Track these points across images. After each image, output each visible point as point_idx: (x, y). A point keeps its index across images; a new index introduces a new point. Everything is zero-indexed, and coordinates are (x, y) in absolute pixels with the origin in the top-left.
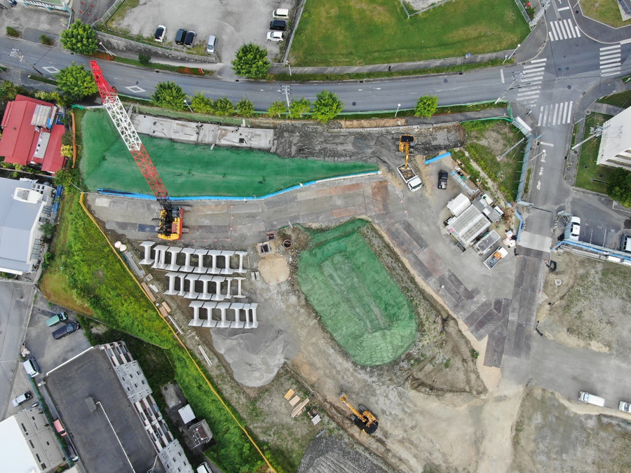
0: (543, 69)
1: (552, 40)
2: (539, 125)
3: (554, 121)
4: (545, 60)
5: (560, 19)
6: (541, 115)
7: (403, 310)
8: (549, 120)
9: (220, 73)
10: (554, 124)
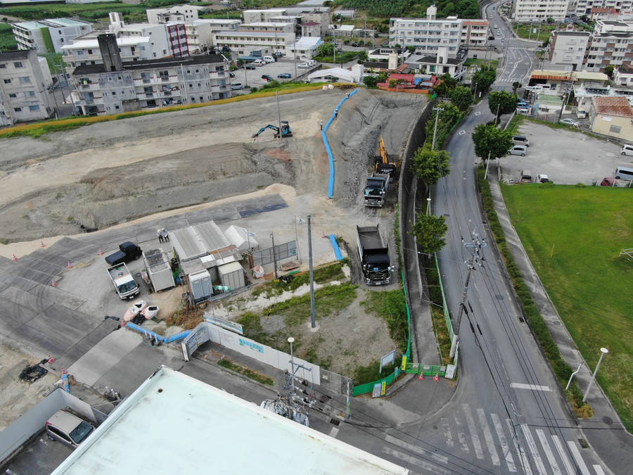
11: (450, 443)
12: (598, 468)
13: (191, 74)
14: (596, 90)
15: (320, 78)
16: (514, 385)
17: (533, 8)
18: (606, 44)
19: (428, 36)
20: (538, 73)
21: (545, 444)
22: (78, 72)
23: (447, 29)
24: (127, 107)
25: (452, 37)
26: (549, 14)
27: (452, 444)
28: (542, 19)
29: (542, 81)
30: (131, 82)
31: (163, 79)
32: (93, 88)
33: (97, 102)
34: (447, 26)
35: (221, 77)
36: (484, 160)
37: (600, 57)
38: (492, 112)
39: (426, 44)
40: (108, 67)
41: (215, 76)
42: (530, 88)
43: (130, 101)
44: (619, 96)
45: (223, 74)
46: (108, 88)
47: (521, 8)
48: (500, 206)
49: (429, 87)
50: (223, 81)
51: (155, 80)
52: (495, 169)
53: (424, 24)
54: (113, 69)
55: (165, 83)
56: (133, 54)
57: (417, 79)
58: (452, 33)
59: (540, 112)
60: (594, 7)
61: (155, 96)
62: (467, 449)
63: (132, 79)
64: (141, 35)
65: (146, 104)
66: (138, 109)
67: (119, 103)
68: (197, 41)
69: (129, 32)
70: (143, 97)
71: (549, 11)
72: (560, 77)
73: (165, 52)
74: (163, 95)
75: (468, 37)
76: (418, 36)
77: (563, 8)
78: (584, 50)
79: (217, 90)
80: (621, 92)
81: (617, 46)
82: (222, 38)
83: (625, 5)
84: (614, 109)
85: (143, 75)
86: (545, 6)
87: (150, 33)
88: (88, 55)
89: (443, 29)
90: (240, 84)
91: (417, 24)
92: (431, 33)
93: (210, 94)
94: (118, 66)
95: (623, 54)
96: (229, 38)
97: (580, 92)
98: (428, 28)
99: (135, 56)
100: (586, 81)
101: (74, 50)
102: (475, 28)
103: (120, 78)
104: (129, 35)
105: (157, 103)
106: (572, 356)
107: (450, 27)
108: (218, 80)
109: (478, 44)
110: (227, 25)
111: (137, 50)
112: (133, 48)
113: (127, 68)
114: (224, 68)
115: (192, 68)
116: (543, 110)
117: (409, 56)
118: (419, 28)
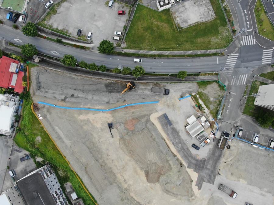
0: (237, 58)
1: (242, 45)
2: (231, 84)
3: (238, 83)
4: (238, 54)
5: (247, 35)
6: (233, 80)
8: (236, 83)
9: (93, 48)
10: (238, 85)
21: (229, 61)
27: (231, 75)
115: (49, 187)
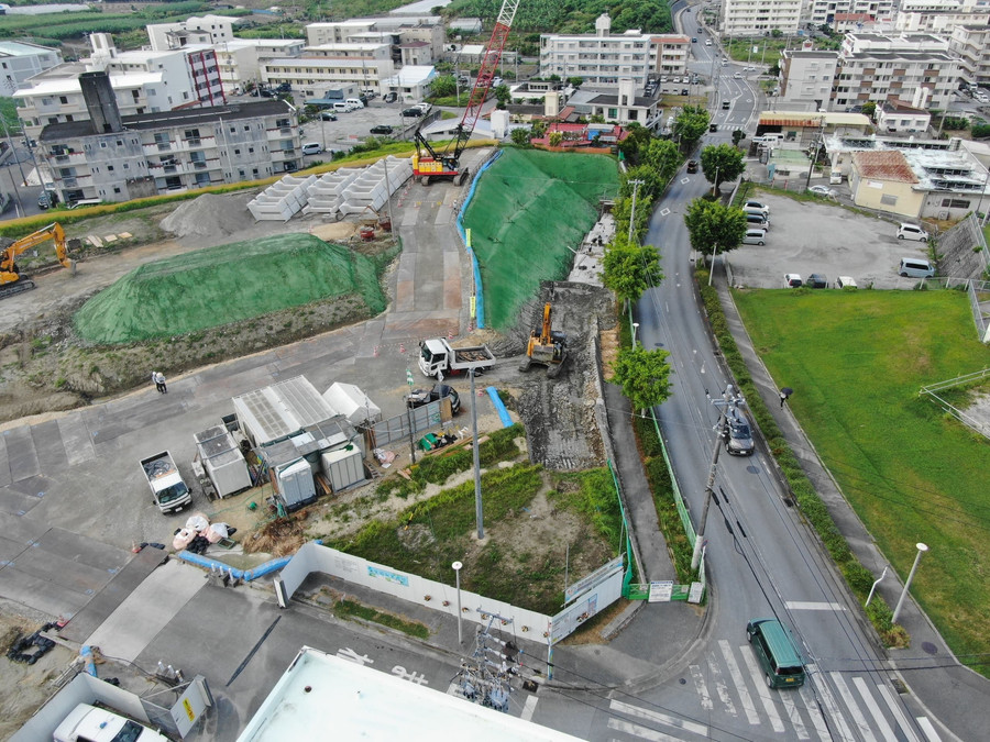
6: (663, 719)
7: (156, 318)
11: (707, 703)
12: (923, 722)
13: (236, 133)
14: (856, 141)
15: (442, 133)
16: (790, 605)
17: (751, 15)
18: (862, 69)
19: (599, 62)
20: (769, 115)
21: (846, 692)
22: (47, 135)
23: (628, 51)
24: (136, 190)
25: (636, 63)
26: (774, 23)
27: (710, 703)
28: (764, 31)
29: (774, 128)
30: (138, 149)
31: (191, 142)
32: (74, 160)
33: (81, 184)
34: (628, 46)
35: (286, 137)
36: (705, 254)
37: (855, 89)
38: (709, 178)
39: (598, 73)
40: (99, 126)
41: (276, 135)
42: (759, 140)
43: (140, 180)
44: (890, 149)
45: (287, 131)
46: (100, 159)
47: (733, 15)
48: (737, 325)
49: (610, 143)
50: (290, 142)
51: (179, 145)
52: (721, 270)
53: (593, 44)
54: (108, 128)
55: (195, 148)
56: (136, 102)
57: (592, 131)
58: (637, 57)
59: (776, 176)
60: (837, 11)
61: (179, 170)
62: (733, 710)
63: (140, 144)
64: (146, 70)
65: (164, 184)
66: (154, 192)
67: (122, 184)
68: (236, 76)
69: (124, 65)
70: (158, 172)
71: (773, 19)
72: (801, 122)
73: (186, 95)
74: (192, 169)
75: (659, 62)
76: (584, 62)
77: (793, 15)
78: (832, 79)
79: (281, 157)
80: (892, 144)
81: (879, 72)
82: (276, 70)
83: (883, 8)
84: (886, 170)
85: (158, 138)
86: (768, 11)
87: (161, 66)
88: (61, 104)
89: (621, 50)
90: (317, 146)
91: (582, 44)
92: (603, 56)
93: (270, 165)
94: (115, 125)
95: (887, 84)
96: (287, 70)
97: (833, 145)
98: (599, 50)
99: (140, 105)
100: (839, 126)
101: (36, 97)
102: (668, 47)
103: (119, 143)
104: (126, 69)
105: (183, 181)
106: (869, 553)
107: (632, 46)
108: (281, 141)
109: (674, 71)
110: (282, 49)
111: (142, 95)
112: (135, 93)
113: (129, 127)
114: (290, 122)
115: (239, 123)
116: (782, 173)
117: (573, 93)
118: (585, 50)
